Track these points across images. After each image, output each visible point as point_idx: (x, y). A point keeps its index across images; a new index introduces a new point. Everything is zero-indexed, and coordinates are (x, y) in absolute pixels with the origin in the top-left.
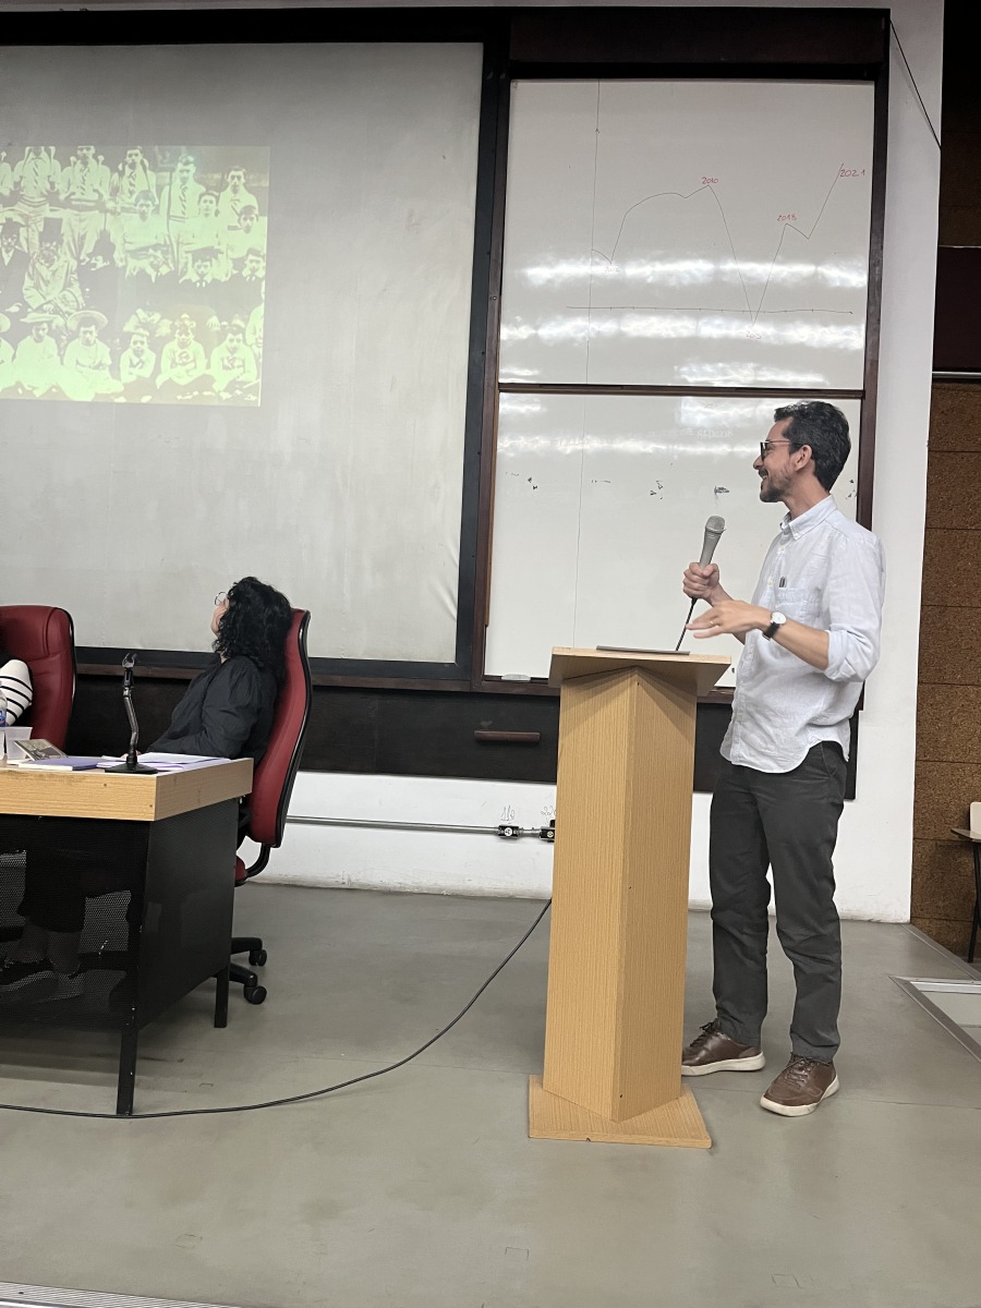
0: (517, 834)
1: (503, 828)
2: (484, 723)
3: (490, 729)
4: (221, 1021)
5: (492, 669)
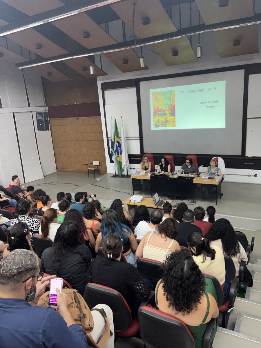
0: (250, 176)
1: (248, 175)
2: (245, 162)
4: (220, 198)
5: (246, 155)
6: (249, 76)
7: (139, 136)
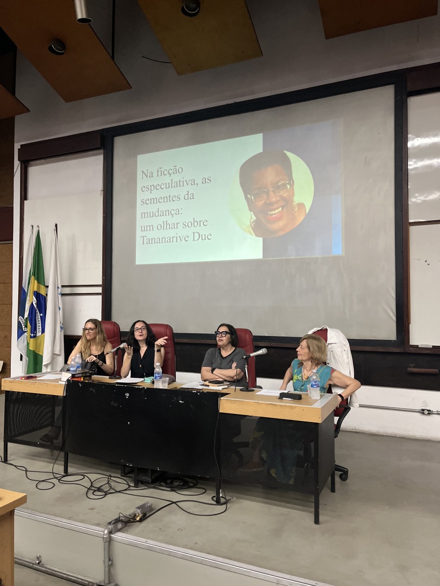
0: (430, 413)
1: (423, 410)
2: (411, 365)
3: (414, 367)
4: (333, 490)
5: (413, 342)
6: (408, 101)
7: (101, 284)
